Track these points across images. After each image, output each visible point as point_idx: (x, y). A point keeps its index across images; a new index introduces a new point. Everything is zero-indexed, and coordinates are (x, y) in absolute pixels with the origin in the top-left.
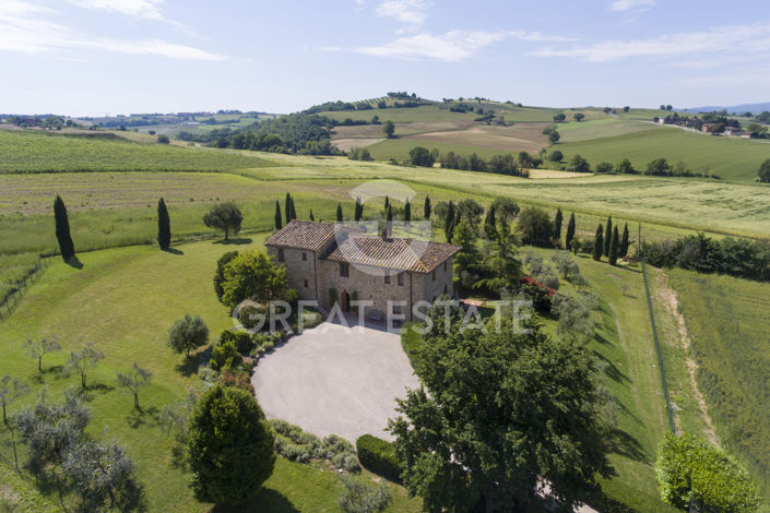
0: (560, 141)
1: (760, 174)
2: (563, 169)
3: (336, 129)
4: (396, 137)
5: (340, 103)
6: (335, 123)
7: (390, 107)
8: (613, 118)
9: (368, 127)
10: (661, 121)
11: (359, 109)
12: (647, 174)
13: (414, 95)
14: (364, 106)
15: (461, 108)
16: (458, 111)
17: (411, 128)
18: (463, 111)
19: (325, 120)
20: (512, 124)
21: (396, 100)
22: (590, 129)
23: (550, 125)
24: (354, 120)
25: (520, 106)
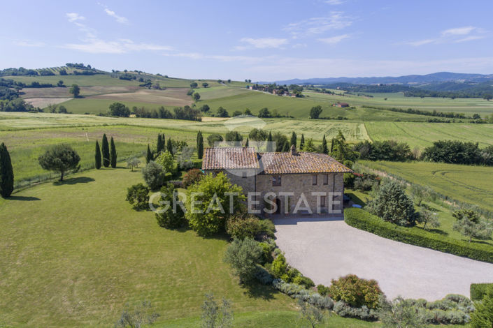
0: (200, 99)
1: (311, 115)
2: (213, 116)
3: (24, 90)
4: (81, 97)
5: (22, 70)
6: (22, 85)
7: (71, 74)
8: (224, 86)
9: (55, 89)
10: (251, 88)
11: (42, 75)
12: (259, 117)
13: (89, 66)
14: (47, 73)
15: (127, 77)
16: (125, 79)
17: (93, 90)
18: (129, 80)
19: (11, 83)
20: (165, 88)
21: (74, 69)
22: (214, 92)
23: (190, 90)
24: (40, 83)
25: (167, 77)
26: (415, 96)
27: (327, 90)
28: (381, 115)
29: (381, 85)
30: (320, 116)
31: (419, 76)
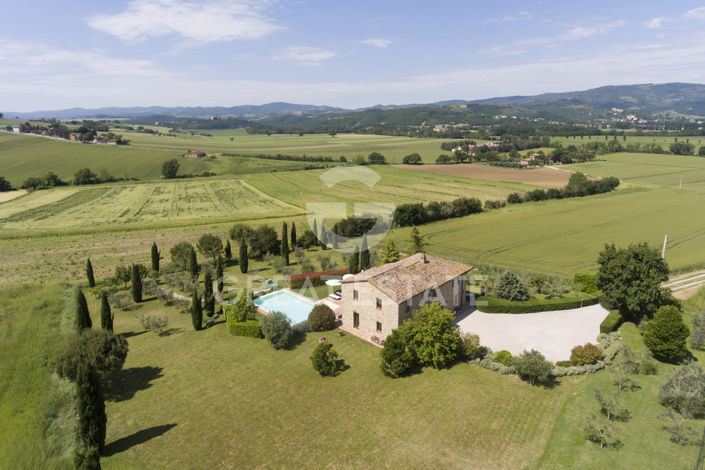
1: (164, 173)
10: (16, 130)
12: (77, 183)
26: (261, 133)
27: (146, 127)
28: (251, 165)
29: (215, 118)
30: (178, 174)
31: (254, 107)
